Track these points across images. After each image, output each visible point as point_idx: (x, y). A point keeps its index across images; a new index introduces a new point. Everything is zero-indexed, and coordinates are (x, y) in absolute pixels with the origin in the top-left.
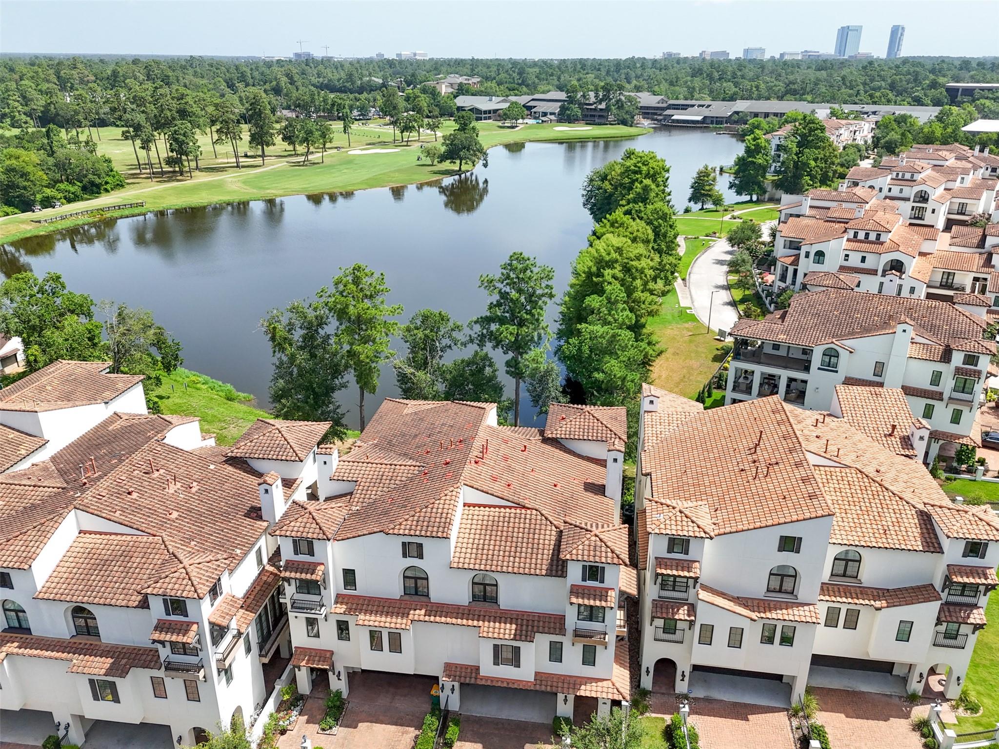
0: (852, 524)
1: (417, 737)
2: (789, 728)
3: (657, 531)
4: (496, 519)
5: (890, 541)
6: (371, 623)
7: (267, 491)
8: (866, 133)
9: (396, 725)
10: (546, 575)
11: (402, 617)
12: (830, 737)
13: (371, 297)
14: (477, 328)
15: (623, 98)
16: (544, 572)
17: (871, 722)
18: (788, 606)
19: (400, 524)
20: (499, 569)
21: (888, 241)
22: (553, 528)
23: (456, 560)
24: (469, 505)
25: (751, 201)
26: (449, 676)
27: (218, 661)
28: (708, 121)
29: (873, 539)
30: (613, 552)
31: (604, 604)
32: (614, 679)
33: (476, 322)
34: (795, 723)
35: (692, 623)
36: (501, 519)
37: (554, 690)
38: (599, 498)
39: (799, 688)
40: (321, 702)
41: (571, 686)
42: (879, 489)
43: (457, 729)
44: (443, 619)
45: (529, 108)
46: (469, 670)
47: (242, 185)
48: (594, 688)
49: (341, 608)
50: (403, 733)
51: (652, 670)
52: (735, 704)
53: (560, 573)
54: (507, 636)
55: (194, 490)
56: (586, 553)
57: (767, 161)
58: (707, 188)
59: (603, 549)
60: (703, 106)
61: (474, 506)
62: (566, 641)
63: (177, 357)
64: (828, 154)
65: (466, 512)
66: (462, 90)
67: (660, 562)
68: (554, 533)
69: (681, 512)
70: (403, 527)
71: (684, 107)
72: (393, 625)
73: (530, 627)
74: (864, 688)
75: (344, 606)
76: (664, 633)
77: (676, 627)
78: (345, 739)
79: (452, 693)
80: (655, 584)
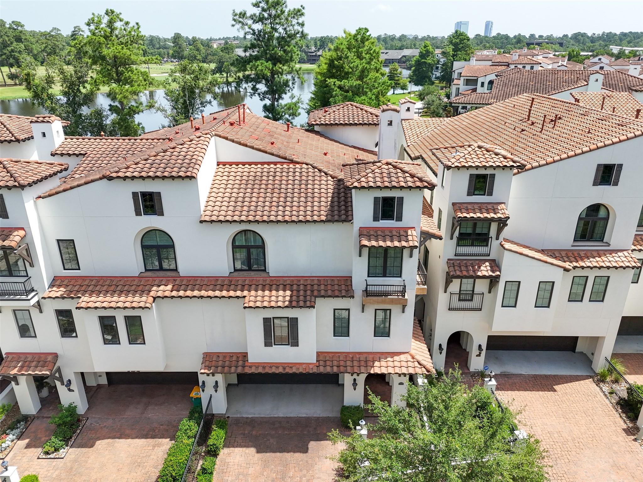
1: (171, 449)
2: (602, 394)
6: (99, 305)
9: (146, 438)
10: (327, 221)
11: (141, 295)
16: (323, 218)
18: (600, 253)
19: (128, 168)
20: (265, 218)
22: (330, 178)
23: (209, 213)
24: (224, 164)
26: (209, 368)
28: (387, 62)
31: (404, 244)
32: (413, 352)
34: (606, 388)
35: (493, 281)
36: (265, 174)
37: (342, 369)
40: (49, 420)
41: (363, 363)
43: (222, 433)
44: (196, 293)
46: (234, 358)
48: (391, 364)
49: (60, 292)
50: (154, 447)
51: (445, 347)
52: (535, 377)
53: (343, 217)
54: (280, 304)
56: (378, 179)
57: (434, 61)
58: (397, 78)
59: (400, 175)
61: (231, 164)
62: (355, 305)
67: (458, 207)
68: (331, 182)
72: (129, 305)
73: (309, 293)
75: (62, 289)
76: (459, 300)
77: (473, 291)
78: (75, 461)
79: (216, 391)
80: (452, 238)
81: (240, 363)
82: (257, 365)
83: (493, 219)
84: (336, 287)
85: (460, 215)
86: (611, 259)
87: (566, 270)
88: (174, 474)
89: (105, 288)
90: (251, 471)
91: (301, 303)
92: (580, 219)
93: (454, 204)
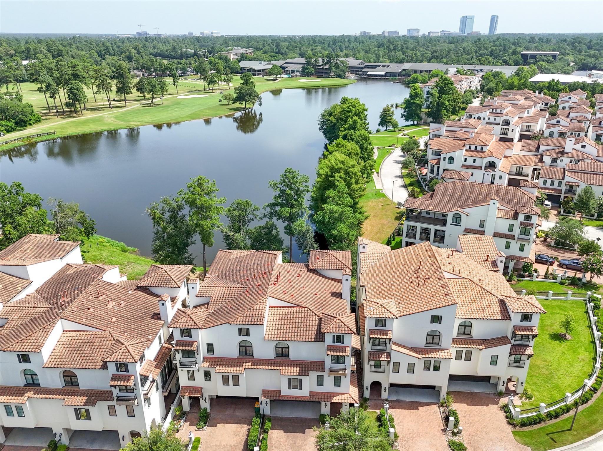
0: (467, 308)
1: (249, 429)
2: (439, 412)
3: (370, 316)
4: (287, 313)
5: (485, 315)
6: (223, 371)
7: (163, 304)
8: (476, 83)
9: (237, 424)
10: (314, 341)
11: (239, 367)
12: (459, 416)
13: (208, 194)
14: (268, 209)
15: (338, 62)
16: (313, 340)
17: (480, 407)
18: (436, 351)
19: (237, 319)
20: (290, 339)
21: (487, 151)
22: (317, 317)
23: (267, 336)
24: (272, 307)
25: (413, 125)
26: (265, 397)
27: (144, 395)
28: (388, 75)
29: (477, 315)
30: (348, 327)
31: (344, 354)
32: (350, 393)
33: (267, 206)
34: (442, 409)
35: (389, 362)
36: (289, 313)
37: (320, 400)
38: (339, 300)
39: (444, 392)
40: (195, 414)
41: (329, 397)
42: (480, 289)
43: (270, 424)
44: (261, 367)
45: (284, 68)
46: (275, 393)
47: (114, 119)
48: (340, 398)
49: (207, 364)
50: (241, 428)
51: (369, 388)
52: (412, 402)
53: (321, 339)
54: (295, 374)
55: (122, 305)
56: (334, 329)
58: (389, 118)
59: (343, 326)
60: (385, 66)
61: (275, 307)
62: (325, 374)
63: (93, 228)
64: (455, 97)
65: (271, 311)
66: (243, 57)
67: (372, 331)
68: (317, 319)
69: (381, 305)
70: (239, 320)
71: (374, 67)
72: (235, 372)
73: (306, 369)
74: (476, 390)
76: (375, 368)
77: (381, 366)
78: (211, 432)
79: (266, 405)
80: (370, 343)
81: (278, 395)
82: (285, 396)
83: (386, 339)
84: (318, 367)
85: (371, 336)
86: (440, 354)
87: (420, 359)
89: (225, 363)
90: (282, 440)
91: (303, 374)
92: (427, 335)
93: (370, 330)
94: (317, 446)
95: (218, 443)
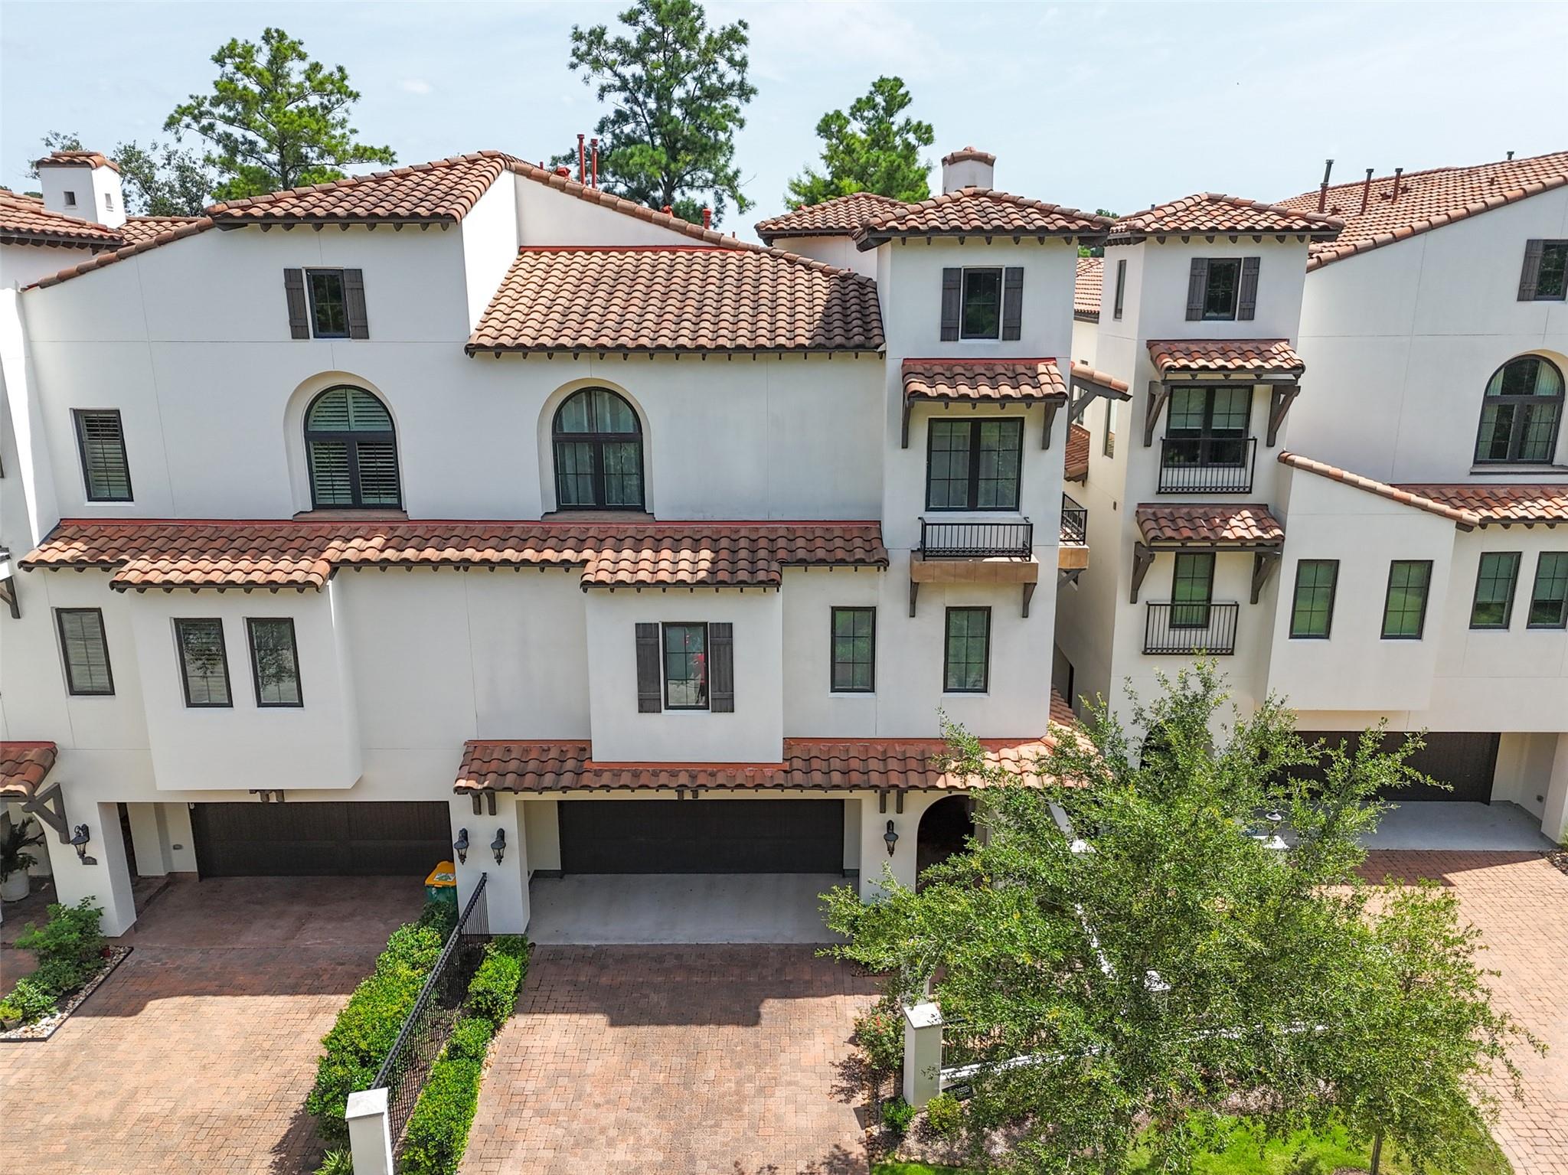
3: (1158, 228)
4: (629, 267)
6: (174, 577)
9: (294, 993)
10: (812, 348)
11: (297, 557)
18: (1547, 492)
22: (817, 274)
23: (490, 332)
24: (538, 251)
26: (481, 776)
32: (1052, 739)
36: (646, 266)
41: (913, 764)
43: (511, 965)
44: (450, 554)
46: (553, 754)
49: (72, 550)
53: (858, 339)
54: (684, 576)
56: (952, 217)
59: (1012, 210)
61: (556, 249)
62: (889, 593)
65: (529, 260)
67: (1168, 348)
70: (285, 205)
72: (257, 576)
73: (763, 554)
75: (77, 545)
76: (1172, 626)
77: (1209, 599)
79: (499, 859)
80: (1148, 443)
81: (570, 764)
82: (617, 769)
83: (1259, 375)
84: (838, 543)
85: (1170, 363)
87: (1463, 526)
88: (363, 1045)
89: (198, 543)
90: (594, 1066)
91: (743, 578)
92: (1488, 399)
93: (1151, 344)
94: (850, 1093)
95: (104, 1109)
